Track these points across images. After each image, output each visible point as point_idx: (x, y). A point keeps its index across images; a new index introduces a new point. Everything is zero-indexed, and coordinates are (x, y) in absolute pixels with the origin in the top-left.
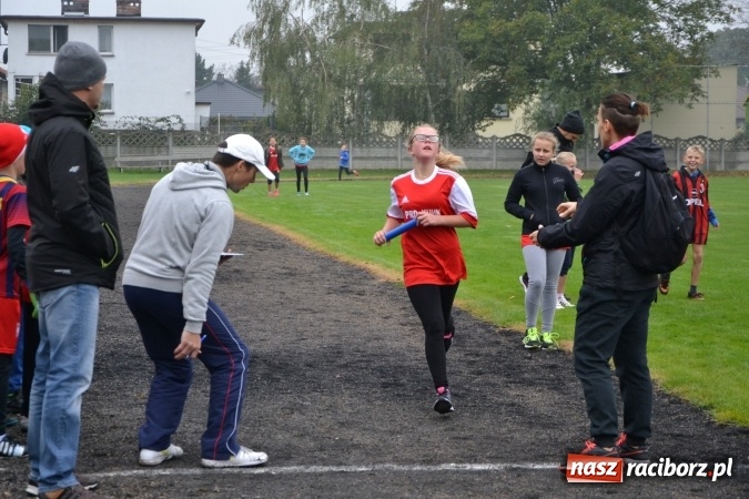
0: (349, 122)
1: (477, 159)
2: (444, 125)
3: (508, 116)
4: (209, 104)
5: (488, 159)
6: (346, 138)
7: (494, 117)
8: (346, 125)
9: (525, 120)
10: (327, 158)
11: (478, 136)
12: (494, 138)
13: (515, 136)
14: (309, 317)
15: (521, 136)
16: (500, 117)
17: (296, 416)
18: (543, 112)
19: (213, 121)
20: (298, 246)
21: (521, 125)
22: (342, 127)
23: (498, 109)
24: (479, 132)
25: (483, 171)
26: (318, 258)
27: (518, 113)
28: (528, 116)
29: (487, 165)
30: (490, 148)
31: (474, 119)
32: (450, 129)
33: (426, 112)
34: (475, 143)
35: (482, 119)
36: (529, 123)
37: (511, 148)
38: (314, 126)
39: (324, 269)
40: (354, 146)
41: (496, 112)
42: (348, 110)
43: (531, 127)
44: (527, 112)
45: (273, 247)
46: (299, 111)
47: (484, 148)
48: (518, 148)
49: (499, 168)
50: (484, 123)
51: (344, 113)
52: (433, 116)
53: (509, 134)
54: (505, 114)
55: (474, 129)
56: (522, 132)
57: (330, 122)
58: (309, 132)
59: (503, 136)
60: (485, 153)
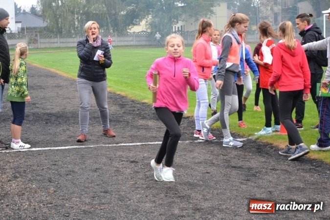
0: (77, 28)
1: (128, 41)
2: (114, 28)
3: (139, 24)
4: (21, 22)
5: (132, 41)
6: (76, 34)
7: (134, 25)
8: (76, 29)
9: (146, 25)
10: (69, 42)
11: (128, 32)
12: (134, 32)
13: (142, 31)
14: (68, 100)
15: (145, 32)
16: (136, 25)
17: (68, 132)
18: (153, 22)
19: (23, 29)
20: (61, 76)
21: (145, 27)
22: (74, 30)
23: (136, 21)
24: (129, 31)
25: (131, 46)
26: (69, 80)
27: (143, 22)
28: (147, 23)
29: (132, 43)
30: (133, 37)
31: (126, 25)
32: (117, 30)
33: (107, 23)
34: (127, 35)
35: (129, 25)
36: (148, 27)
37: (141, 36)
38: (63, 30)
39: (72, 84)
40: (79, 37)
41: (135, 22)
42: (76, 23)
43: (148, 28)
44: (147, 22)
45: (52, 77)
46: (58, 24)
47: (130, 37)
48: (144, 36)
49: (137, 44)
50: (130, 27)
51: (75, 24)
52: (110, 25)
53: (140, 31)
54: (138, 23)
55: (126, 29)
56: (145, 30)
57: (70, 28)
58: (62, 33)
59: (138, 32)
60: (131, 39)
